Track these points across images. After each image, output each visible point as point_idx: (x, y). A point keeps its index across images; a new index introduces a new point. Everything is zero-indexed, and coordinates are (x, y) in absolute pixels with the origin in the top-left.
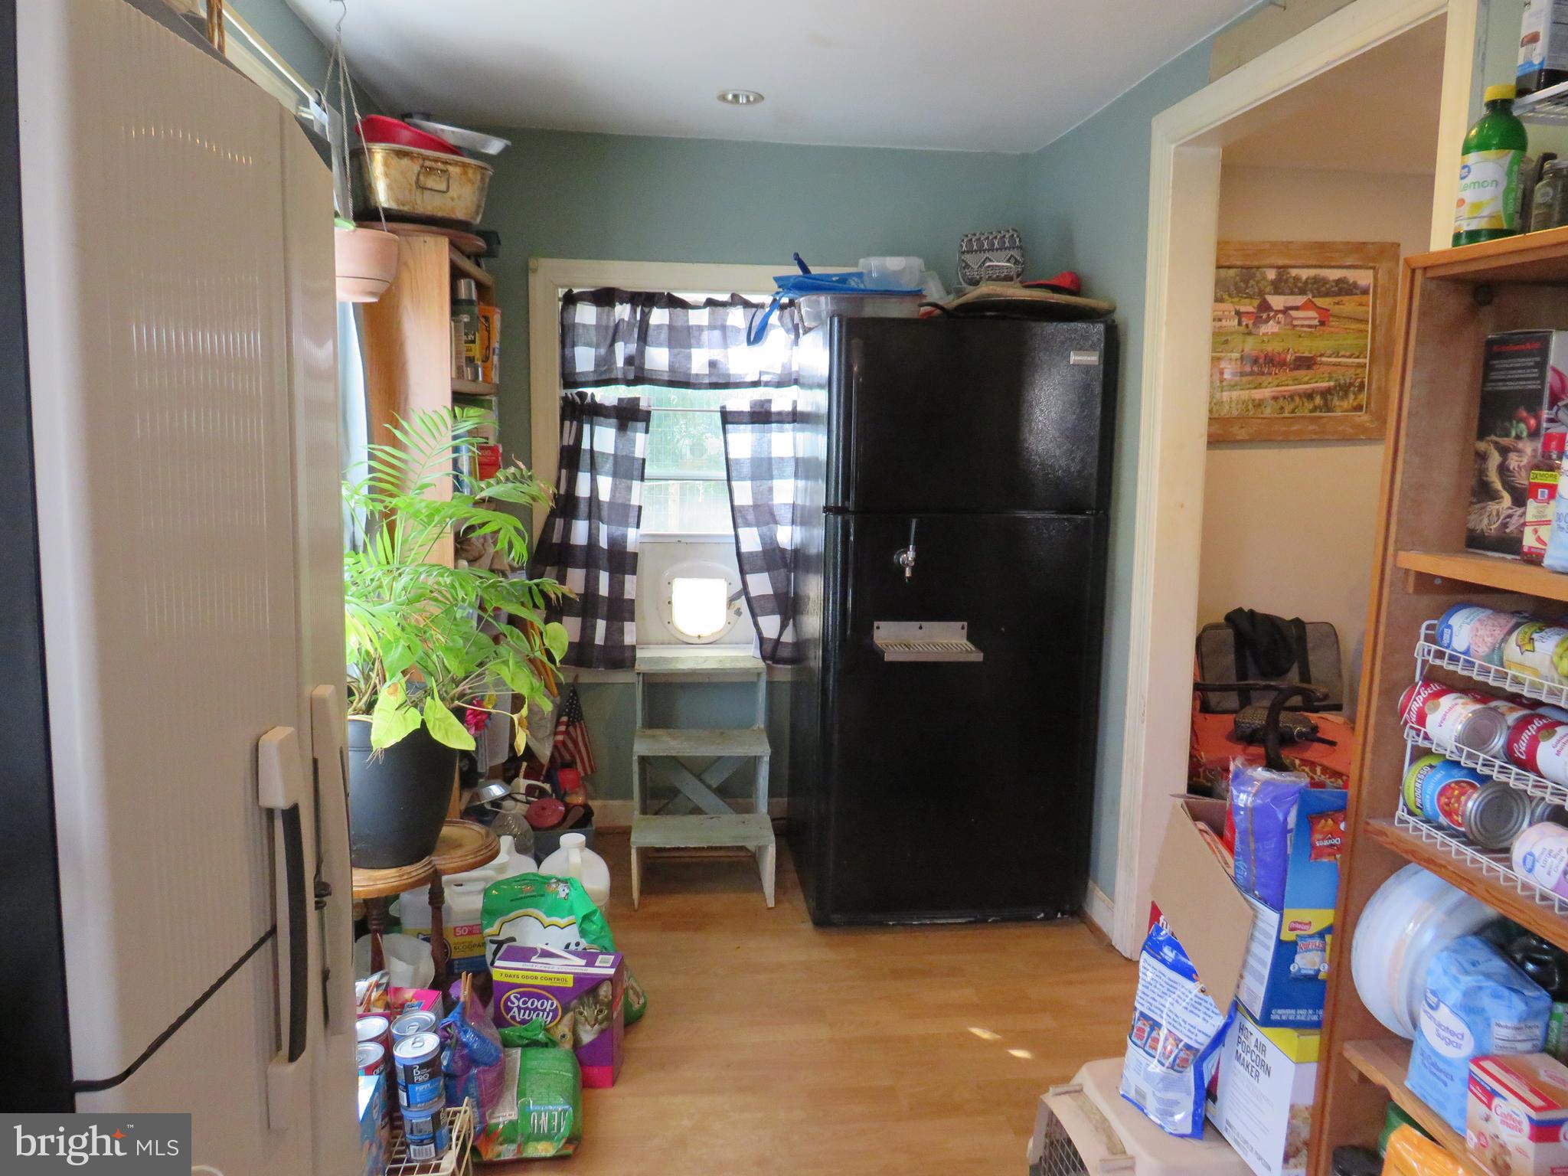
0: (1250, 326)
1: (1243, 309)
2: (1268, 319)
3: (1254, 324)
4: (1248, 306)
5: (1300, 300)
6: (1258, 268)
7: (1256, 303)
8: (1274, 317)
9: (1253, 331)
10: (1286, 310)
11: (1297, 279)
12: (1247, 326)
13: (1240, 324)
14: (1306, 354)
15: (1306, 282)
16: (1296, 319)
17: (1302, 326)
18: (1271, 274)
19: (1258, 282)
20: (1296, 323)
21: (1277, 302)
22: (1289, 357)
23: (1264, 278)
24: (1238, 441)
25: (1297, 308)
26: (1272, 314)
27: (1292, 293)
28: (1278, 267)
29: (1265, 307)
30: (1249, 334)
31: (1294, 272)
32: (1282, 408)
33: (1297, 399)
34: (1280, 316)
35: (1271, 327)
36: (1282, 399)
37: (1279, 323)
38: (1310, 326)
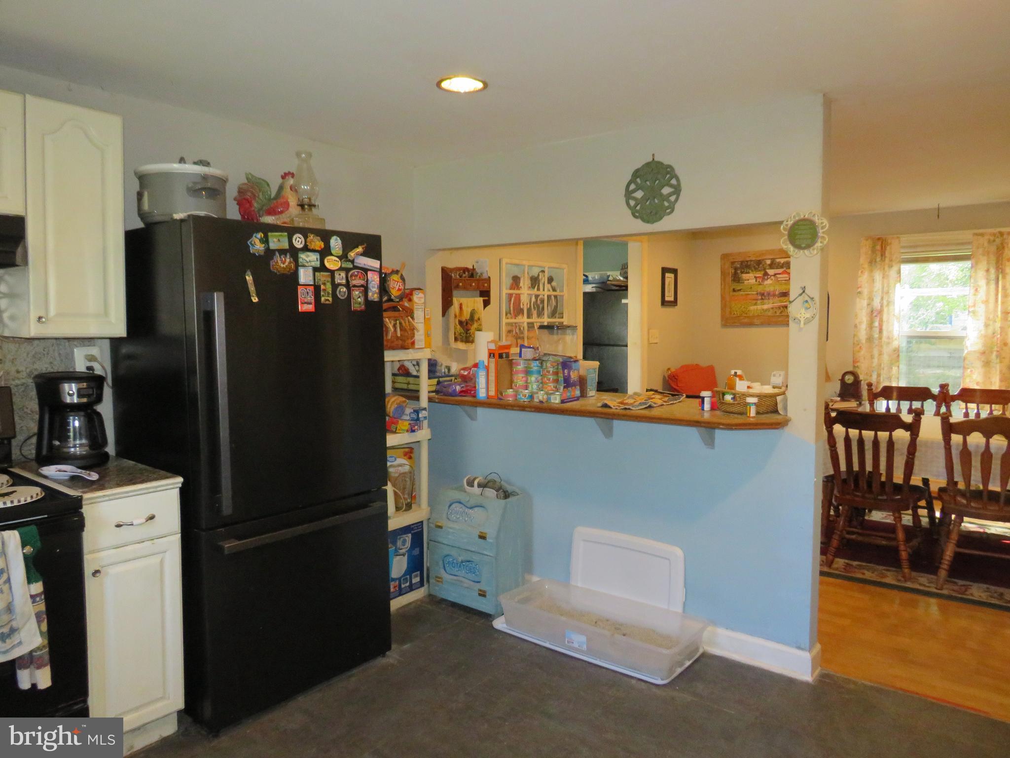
0: (760, 281)
1: (757, 275)
2: (768, 279)
3: (762, 281)
4: (760, 274)
5: (780, 271)
6: (763, 260)
7: (763, 272)
8: (770, 277)
9: (762, 283)
10: (775, 275)
11: (779, 263)
12: (759, 281)
13: (756, 281)
14: (784, 291)
15: (783, 264)
16: (780, 278)
17: (782, 280)
18: (768, 262)
19: (763, 265)
20: (779, 279)
21: (771, 272)
22: (777, 293)
23: (766, 264)
24: (757, 325)
25: (779, 274)
26: (769, 277)
27: (777, 268)
28: (772, 259)
29: (766, 274)
30: (760, 284)
31: (778, 260)
32: (776, 312)
33: (782, 308)
34: (772, 277)
35: (769, 282)
36: (775, 309)
37: (772, 280)
38: (786, 280)
